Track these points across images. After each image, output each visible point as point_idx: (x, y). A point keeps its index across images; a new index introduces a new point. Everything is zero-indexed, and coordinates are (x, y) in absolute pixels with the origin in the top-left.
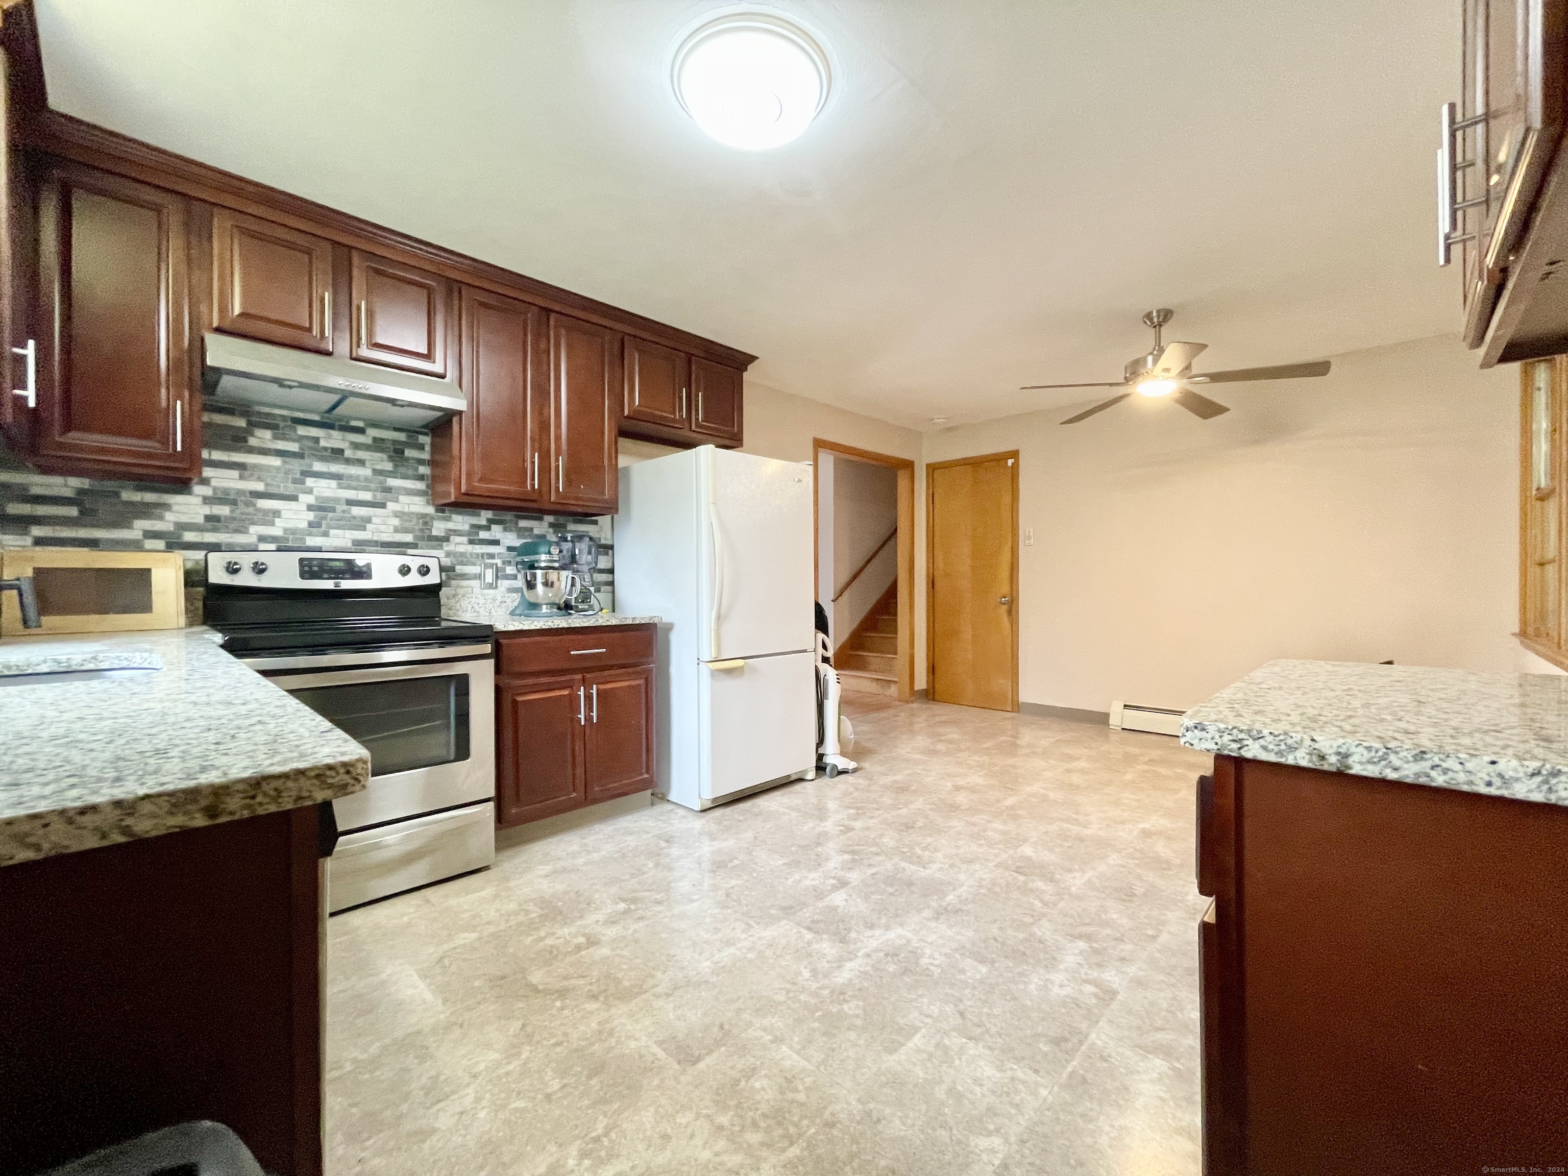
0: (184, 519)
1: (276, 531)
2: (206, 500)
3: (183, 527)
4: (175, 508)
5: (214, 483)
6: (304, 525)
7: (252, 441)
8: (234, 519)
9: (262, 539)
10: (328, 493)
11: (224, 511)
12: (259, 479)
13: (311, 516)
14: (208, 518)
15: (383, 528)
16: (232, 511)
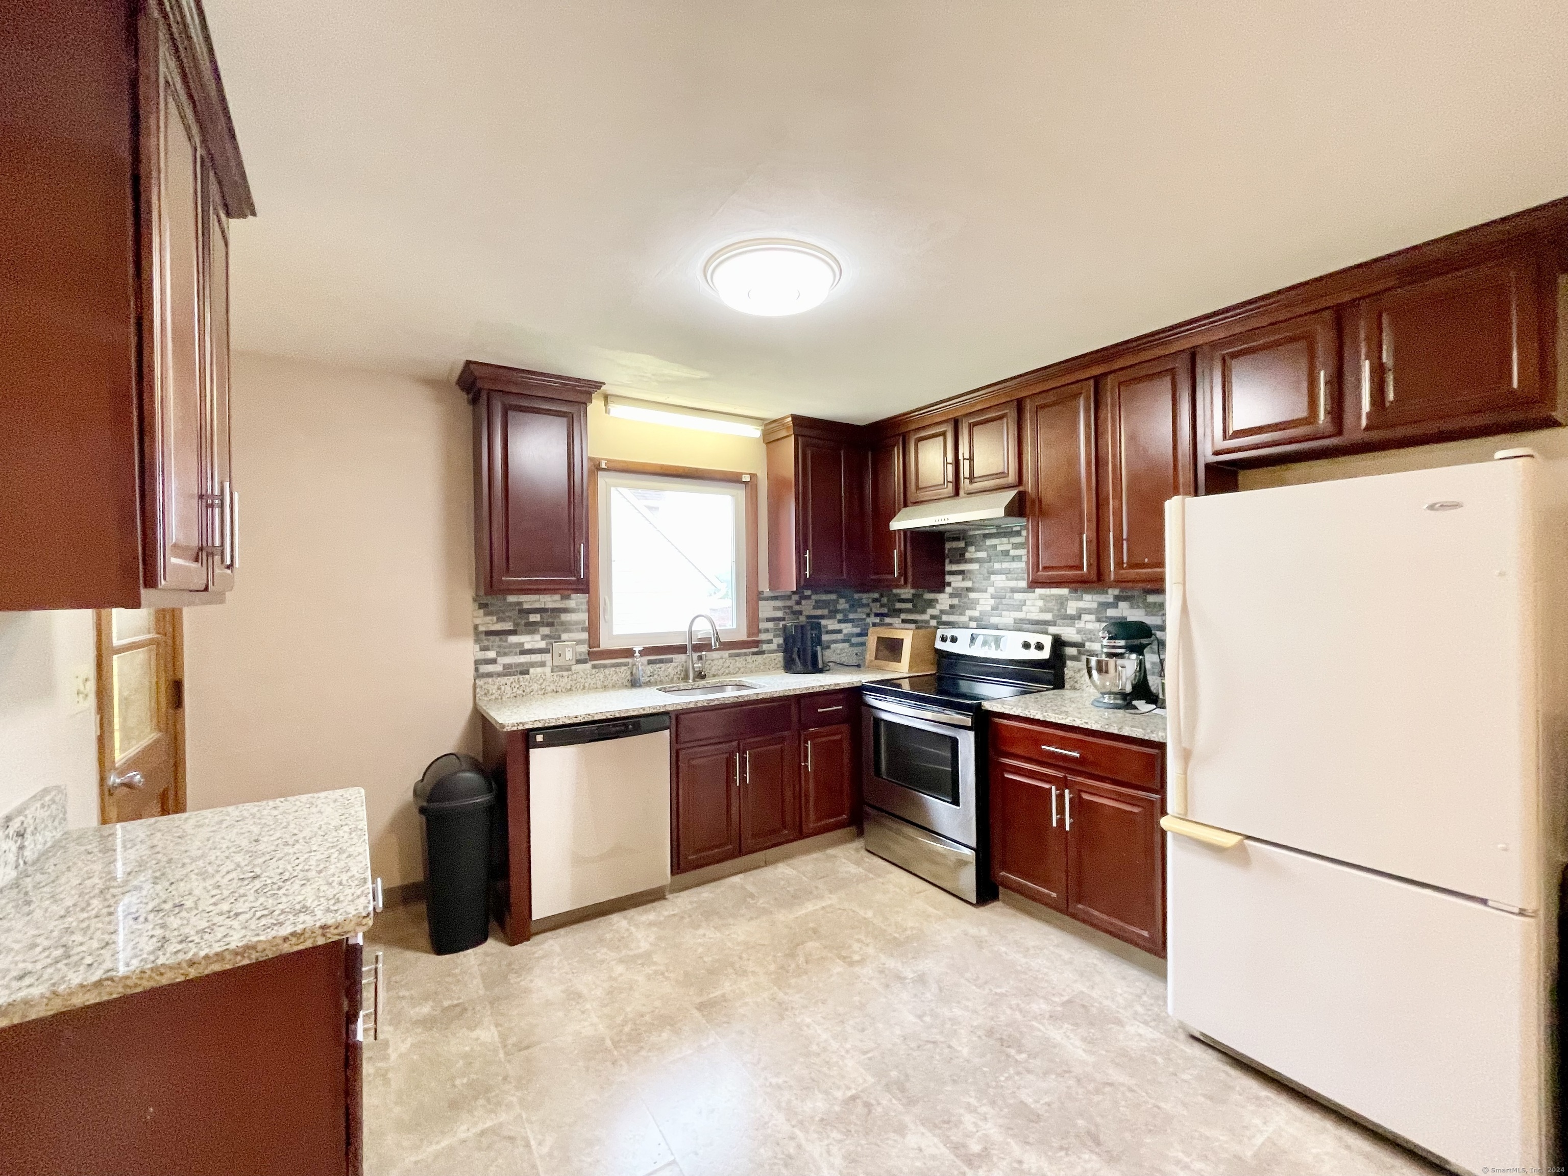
0: (943, 607)
1: (976, 614)
2: (952, 596)
3: (942, 612)
4: (940, 601)
5: (953, 585)
6: (989, 608)
7: (968, 555)
8: (960, 606)
9: (971, 619)
10: (1001, 584)
11: (955, 601)
12: (970, 579)
13: (992, 602)
14: (952, 606)
15: (1032, 609)
16: (959, 601)
